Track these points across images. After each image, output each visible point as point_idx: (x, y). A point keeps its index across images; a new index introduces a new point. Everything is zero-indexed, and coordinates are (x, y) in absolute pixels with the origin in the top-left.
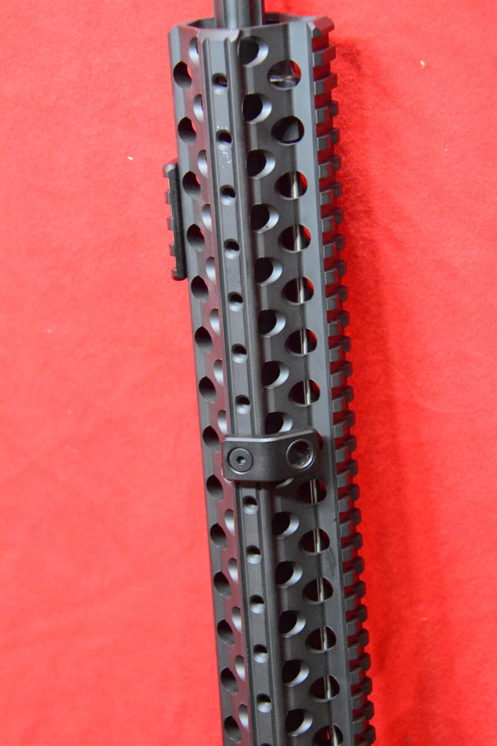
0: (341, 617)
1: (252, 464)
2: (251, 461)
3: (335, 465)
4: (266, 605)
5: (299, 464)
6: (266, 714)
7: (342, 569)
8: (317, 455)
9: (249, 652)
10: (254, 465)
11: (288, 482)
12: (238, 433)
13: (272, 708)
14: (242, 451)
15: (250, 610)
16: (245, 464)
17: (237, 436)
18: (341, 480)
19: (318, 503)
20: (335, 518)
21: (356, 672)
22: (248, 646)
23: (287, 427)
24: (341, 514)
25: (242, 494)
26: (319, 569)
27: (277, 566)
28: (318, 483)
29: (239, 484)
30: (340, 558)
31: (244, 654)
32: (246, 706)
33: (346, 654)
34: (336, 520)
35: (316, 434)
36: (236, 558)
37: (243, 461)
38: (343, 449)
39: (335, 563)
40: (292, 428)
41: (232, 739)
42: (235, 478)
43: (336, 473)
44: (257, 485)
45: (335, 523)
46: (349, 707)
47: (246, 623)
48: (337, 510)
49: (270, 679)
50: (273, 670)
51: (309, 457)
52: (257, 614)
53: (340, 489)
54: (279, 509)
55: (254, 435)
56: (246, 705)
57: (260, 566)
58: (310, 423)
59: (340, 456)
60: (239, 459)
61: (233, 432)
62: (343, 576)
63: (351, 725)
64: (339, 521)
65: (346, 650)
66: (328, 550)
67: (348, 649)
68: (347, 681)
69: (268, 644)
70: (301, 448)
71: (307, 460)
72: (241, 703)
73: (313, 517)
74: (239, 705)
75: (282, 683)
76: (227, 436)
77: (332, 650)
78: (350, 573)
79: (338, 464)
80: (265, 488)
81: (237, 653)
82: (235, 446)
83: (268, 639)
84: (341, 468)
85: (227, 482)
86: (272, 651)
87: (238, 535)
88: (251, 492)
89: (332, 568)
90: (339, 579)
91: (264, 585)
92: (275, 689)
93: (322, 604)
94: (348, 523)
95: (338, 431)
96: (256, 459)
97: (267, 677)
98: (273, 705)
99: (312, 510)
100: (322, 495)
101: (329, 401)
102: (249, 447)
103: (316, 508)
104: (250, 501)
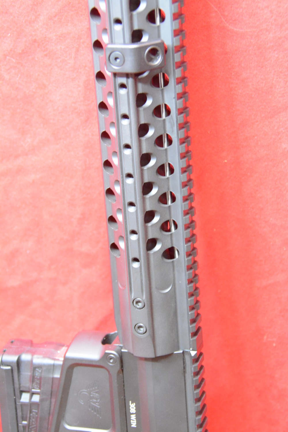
0: (177, 157)
1: (124, 62)
2: (123, 60)
3: (175, 63)
4: (133, 150)
5: (153, 62)
6: (132, 213)
7: (178, 128)
8: (163, 57)
9: (123, 177)
10: (126, 63)
11: (146, 74)
12: (115, 42)
13: (137, 209)
14: (117, 54)
15: (123, 152)
16: (120, 62)
17: (115, 44)
18: (178, 73)
19: (164, 88)
20: (174, 97)
21: (186, 188)
22: (122, 174)
23: (145, 39)
24: (178, 94)
25: (118, 81)
26: (164, 128)
27: (139, 126)
28: (164, 75)
29: (115, 75)
30: (177, 121)
31: (120, 179)
32: (121, 210)
33: (180, 179)
34: (175, 98)
35: (163, 43)
36: (114, 122)
37: (118, 60)
38: (179, 53)
39: (174, 124)
40: (149, 39)
41: (113, 228)
42: (114, 71)
43: (175, 68)
44: (127, 75)
45: (174, 100)
46: (182, 208)
47: (121, 161)
48: (175, 91)
49: (135, 190)
50: (137, 188)
51: (159, 58)
52: (127, 155)
53: (177, 79)
54: (140, 91)
55: (124, 43)
56: (121, 208)
57: (129, 126)
58: (159, 36)
59: (177, 57)
60: (116, 59)
61: (112, 42)
62: (179, 132)
63: (182, 219)
64: (176, 98)
65: (180, 176)
66: (170, 116)
67: (181, 175)
68: (181, 194)
69: (134, 172)
70: (154, 52)
71: (157, 60)
72: (118, 208)
73: (161, 96)
74: (117, 208)
75: (142, 195)
76: (108, 44)
77: (171, 176)
78: (183, 130)
79: (176, 63)
80: (132, 77)
81: (115, 179)
82: (113, 51)
83: (134, 170)
84: (179, 65)
85: (108, 74)
86: (136, 176)
87: (115, 107)
88: (123, 80)
89: (172, 127)
90: (176, 134)
91: (131, 138)
92: (138, 199)
93: (166, 150)
94: (182, 100)
95: (177, 42)
96: (126, 58)
97: (133, 191)
98: (137, 208)
99: (160, 92)
100: (166, 83)
101: (171, 22)
102: (122, 50)
103: (162, 90)
104: (123, 86)
